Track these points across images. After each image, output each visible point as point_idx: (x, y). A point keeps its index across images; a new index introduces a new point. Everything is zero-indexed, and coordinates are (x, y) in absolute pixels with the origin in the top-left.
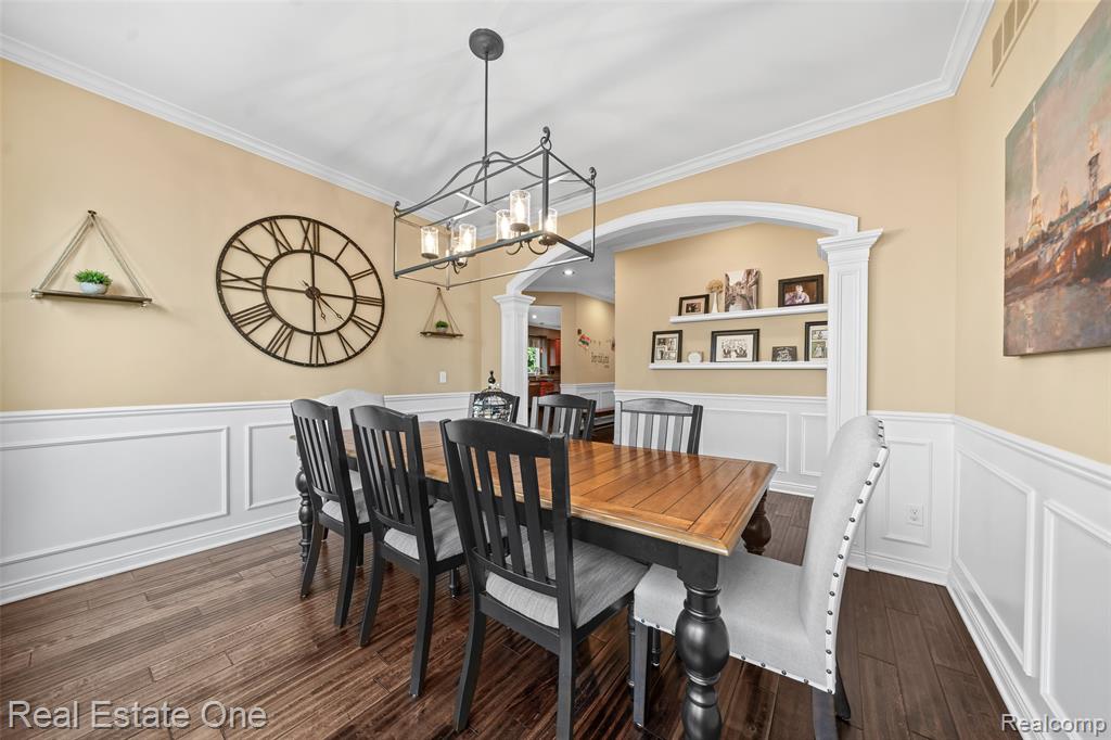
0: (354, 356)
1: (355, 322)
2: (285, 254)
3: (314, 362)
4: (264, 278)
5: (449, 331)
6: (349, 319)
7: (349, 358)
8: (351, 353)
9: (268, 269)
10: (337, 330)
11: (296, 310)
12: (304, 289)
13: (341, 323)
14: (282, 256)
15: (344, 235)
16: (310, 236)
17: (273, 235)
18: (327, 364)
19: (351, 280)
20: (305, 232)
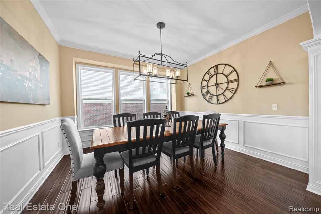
0: (227, 101)
1: (228, 90)
2: (211, 77)
3: (217, 103)
4: (207, 85)
5: (274, 83)
6: (226, 89)
7: (226, 101)
8: (226, 100)
9: (208, 83)
10: (222, 93)
11: (213, 90)
12: (215, 84)
13: (223, 91)
14: (210, 78)
15: (224, 64)
16: (216, 70)
17: (209, 74)
18: (220, 104)
19: (227, 76)
20: (215, 70)
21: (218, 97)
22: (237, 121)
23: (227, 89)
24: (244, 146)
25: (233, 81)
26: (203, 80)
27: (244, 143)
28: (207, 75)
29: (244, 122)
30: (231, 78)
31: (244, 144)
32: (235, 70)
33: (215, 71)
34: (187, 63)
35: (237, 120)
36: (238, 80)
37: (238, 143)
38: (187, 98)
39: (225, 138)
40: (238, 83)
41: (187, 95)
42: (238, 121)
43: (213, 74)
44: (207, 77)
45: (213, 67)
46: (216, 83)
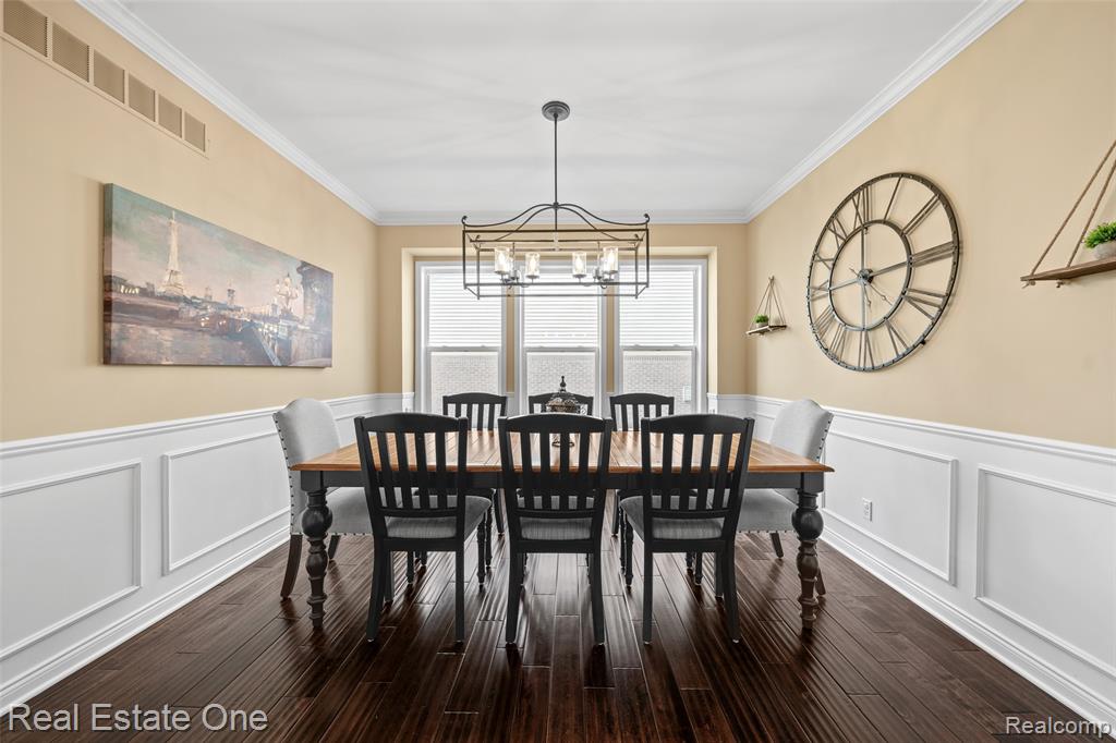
0: (905, 355)
1: (910, 300)
2: (843, 246)
3: (862, 365)
4: (831, 281)
6: (902, 296)
7: (899, 359)
9: (832, 270)
10: (886, 321)
12: (856, 277)
14: (841, 249)
15: (893, 175)
16: (861, 209)
17: (834, 232)
18: (874, 369)
19: (903, 234)
20: (857, 207)
21: (867, 336)
22: (947, 462)
23: (905, 296)
24: (982, 603)
25: (932, 256)
26: (816, 257)
27: (983, 588)
28: (830, 235)
29: (984, 474)
30: (924, 240)
31: (978, 595)
32: (941, 197)
33: (857, 214)
34: (646, 216)
35: (950, 458)
36: (957, 247)
37: (954, 580)
38: (764, 340)
39: (816, 532)
40: (956, 264)
41: (758, 327)
42: (956, 464)
43: (850, 230)
44: (830, 247)
45: (851, 197)
46: (858, 269)
